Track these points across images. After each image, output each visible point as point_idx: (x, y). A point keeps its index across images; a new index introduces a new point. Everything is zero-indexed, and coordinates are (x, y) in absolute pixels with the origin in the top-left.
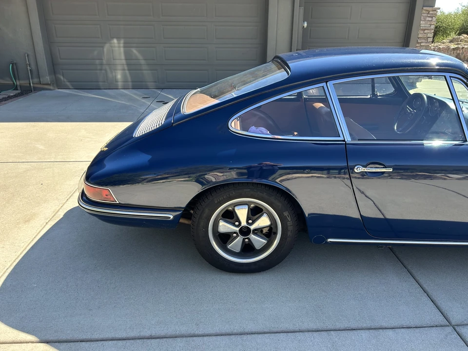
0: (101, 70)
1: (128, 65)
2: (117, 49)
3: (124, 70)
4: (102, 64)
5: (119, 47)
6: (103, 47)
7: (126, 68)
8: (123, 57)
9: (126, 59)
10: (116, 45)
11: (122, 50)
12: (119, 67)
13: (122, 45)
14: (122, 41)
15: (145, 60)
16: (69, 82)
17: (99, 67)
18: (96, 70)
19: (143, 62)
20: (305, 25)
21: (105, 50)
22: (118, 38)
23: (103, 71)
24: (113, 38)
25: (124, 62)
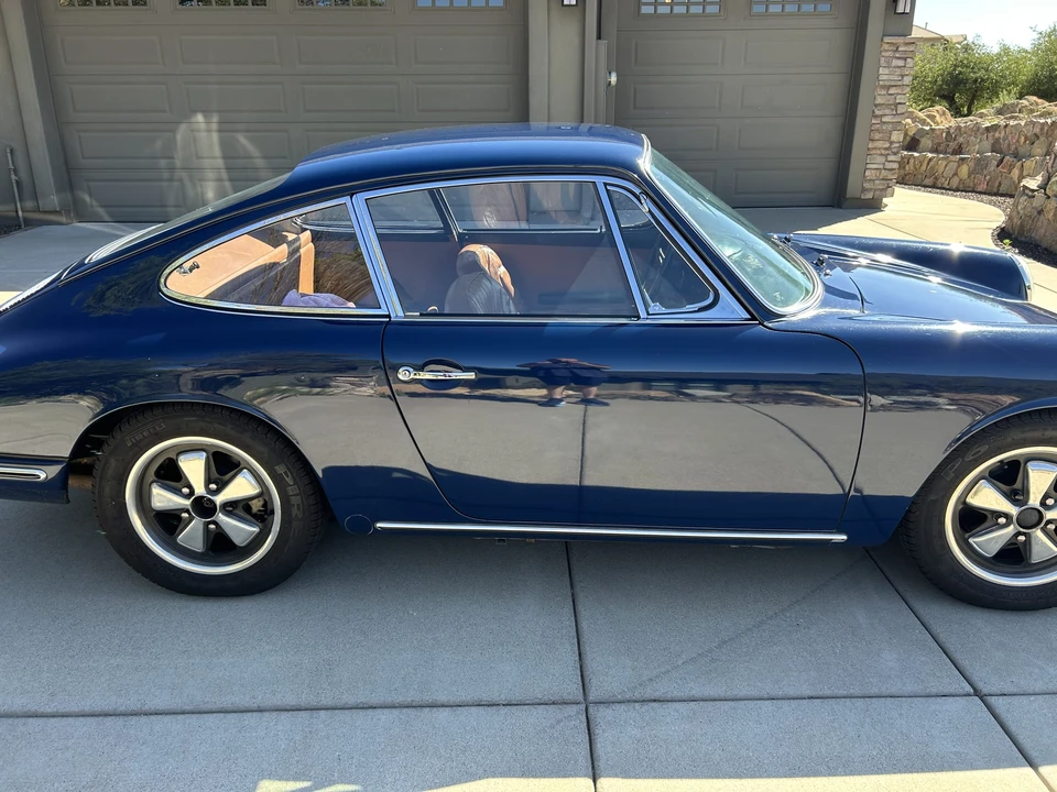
0: (171, 180)
1: (228, 169)
2: (204, 134)
3: (220, 180)
4: (172, 169)
5: (209, 131)
6: (174, 131)
7: (224, 175)
8: (217, 152)
9: (225, 157)
10: (203, 126)
11: (215, 136)
12: (210, 175)
13: (214, 126)
14: (215, 118)
15: (264, 158)
16: (102, 206)
17: (166, 175)
18: (160, 180)
19: (260, 162)
20: (614, 79)
21: (179, 137)
22: (206, 112)
23: (176, 184)
24: (195, 112)
25: (220, 162)
